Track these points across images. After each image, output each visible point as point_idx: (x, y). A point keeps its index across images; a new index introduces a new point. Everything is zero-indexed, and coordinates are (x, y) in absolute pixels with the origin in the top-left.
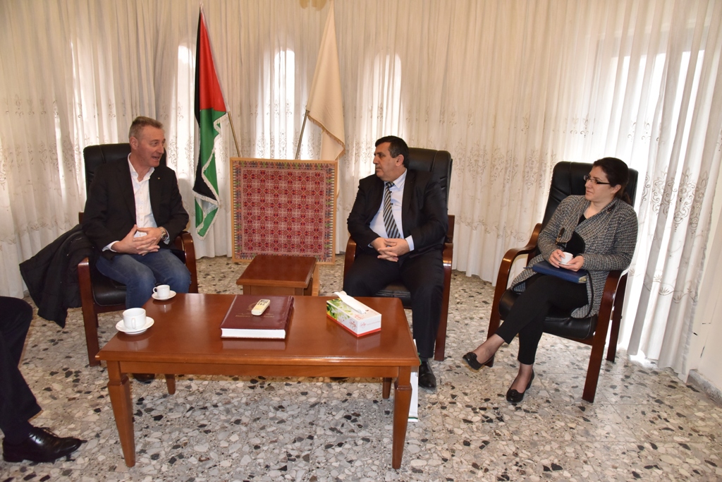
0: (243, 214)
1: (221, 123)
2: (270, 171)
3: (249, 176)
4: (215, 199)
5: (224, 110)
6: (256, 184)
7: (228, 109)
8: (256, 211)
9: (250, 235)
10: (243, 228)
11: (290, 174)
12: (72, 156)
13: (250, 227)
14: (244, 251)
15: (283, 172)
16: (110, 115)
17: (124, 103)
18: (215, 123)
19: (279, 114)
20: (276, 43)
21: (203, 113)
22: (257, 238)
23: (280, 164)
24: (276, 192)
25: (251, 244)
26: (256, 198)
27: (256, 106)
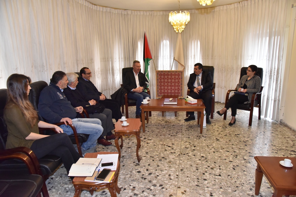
0: (159, 85)
1: (150, 62)
2: (166, 73)
3: (161, 75)
4: (148, 82)
5: (151, 58)
6: (162, 77)
7: (153, 58)
8: (162, 84)
9: (161, 90)
10: (159, 88)
11: (171, 74)
12: (114, 71)
13: (161, 88)
14: (159, 95)
15: (170, 73)
16: (122, 61)
17: (125, 58)
18: (149, 62)
19: (165, 59)
20: (164, 39)
21: (146, 59)
22: (163, 91)
23: (169, 71)
24: (168, 79)
25: (161, 93)
26: (162, 80)
27: (159, 57)
